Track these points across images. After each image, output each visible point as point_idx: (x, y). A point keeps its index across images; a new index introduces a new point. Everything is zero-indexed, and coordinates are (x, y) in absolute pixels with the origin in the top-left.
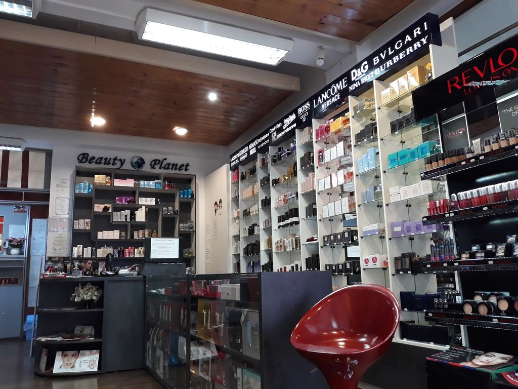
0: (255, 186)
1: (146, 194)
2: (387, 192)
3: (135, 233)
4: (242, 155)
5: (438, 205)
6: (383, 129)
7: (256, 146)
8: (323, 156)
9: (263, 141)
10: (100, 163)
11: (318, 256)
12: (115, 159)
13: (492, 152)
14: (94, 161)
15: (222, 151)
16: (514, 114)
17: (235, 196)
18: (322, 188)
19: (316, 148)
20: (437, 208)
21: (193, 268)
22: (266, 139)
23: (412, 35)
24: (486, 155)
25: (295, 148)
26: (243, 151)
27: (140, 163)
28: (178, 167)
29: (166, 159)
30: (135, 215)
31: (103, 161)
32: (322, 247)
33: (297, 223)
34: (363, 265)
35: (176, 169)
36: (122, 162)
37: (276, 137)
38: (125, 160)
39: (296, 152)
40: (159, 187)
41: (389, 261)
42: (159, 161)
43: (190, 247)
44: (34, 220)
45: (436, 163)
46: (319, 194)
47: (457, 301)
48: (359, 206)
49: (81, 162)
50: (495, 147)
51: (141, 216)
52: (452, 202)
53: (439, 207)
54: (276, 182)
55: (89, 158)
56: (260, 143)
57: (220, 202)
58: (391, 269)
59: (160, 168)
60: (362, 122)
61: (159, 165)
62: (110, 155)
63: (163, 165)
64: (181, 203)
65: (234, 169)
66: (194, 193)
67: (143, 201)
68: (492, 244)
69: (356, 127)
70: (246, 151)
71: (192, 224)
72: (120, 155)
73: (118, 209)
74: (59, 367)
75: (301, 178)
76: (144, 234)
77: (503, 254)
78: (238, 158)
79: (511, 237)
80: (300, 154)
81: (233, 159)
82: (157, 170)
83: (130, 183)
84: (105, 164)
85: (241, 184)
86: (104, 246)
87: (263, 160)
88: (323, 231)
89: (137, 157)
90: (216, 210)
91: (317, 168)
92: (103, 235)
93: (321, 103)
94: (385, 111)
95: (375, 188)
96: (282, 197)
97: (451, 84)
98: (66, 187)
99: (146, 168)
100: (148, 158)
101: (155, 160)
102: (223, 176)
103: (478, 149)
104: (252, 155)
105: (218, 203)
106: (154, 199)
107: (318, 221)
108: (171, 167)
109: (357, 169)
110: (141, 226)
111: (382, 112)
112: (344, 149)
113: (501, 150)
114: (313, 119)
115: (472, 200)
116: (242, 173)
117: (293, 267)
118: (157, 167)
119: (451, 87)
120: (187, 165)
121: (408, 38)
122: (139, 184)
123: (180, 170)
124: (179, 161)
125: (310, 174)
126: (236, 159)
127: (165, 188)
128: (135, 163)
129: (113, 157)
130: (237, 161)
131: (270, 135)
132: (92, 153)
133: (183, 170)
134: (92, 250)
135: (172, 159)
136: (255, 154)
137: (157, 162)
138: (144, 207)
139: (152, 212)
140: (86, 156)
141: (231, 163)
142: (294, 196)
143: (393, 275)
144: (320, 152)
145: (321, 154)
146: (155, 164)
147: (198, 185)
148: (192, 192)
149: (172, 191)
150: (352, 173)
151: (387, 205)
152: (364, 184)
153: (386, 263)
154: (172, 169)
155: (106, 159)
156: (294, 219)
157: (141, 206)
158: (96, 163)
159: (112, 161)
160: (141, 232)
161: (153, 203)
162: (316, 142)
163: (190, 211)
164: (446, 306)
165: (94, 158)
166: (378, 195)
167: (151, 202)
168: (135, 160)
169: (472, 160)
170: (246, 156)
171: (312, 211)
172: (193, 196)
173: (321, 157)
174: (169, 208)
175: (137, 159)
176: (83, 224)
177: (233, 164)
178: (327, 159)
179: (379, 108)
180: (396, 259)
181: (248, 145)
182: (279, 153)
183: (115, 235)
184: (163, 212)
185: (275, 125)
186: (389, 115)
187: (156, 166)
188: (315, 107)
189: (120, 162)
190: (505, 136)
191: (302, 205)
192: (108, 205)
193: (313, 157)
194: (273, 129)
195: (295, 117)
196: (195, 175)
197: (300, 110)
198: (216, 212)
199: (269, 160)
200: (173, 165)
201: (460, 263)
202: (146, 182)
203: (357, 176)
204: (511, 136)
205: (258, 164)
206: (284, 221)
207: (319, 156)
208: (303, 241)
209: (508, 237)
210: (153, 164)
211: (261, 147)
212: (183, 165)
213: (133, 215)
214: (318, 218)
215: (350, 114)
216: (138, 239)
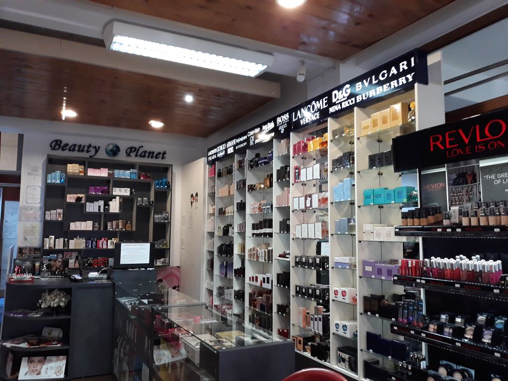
0: (231, 186)
1: (121, 184)
2: (361, 228)
3: (109, 224)
4: (220, 151)
5: (410, 266)
6: (361, 160)
7: (234, 146)
8: (299, 174)
9: (241, 143)
10: (73, 150)
11: (289, 274)
12: (90, 146)
13: (470, 228)
14: (68, 148)
15: (200, 142)
16: (496, 182)
17: (211, 192)
18: (296, 207)
19: (293, 163)
20: (408, 268)
21: (167, 259)
22: (244, 141)
23: (398, 68)
24: (464, 229)
25: (271, 158)
26: (221, 148)
27: (115, 151)
28: (155, 155)
29: (142, 147)
30: (109, 205)
31: (77, 148)
32: (293, 267)
33: (271, 235)
34: (332, 296)
35: (152, 157)
36: (97, 150)
37: (254, 142)
38: (99, 147)
39: (272, 162)
40: (135, 177)
41: (357, 297)
42: (135, 148)
43: (164, 237)
44: (6, 202)
45: (411, 220)
46: (293, 211)
47: (422, 367)
48: (332, 235)
49: (53, 149)
50: (474, 222)
51: (115, 207)
52: (425, 266)
53: (411, 268)
54: (252, 188)
55: (62, 145)
56: (238, 144)
57: (197, 195)
58: (360, 308)
59: (136, 156)
60: (340, 146)
61: (135, 153)
62: (85, 142)
63: (139, 153)
64: (156, 193)
65: (212, 163)
66: (170, 183)
67: (117, 191)
68: (462, 318)
69: (334, 152)
70: (224, 148)
71: (167, 215)
72: (95, 142)
73: (91, 199)
74: (25, 373)
75: (276, 189)
76: (117, 226)
77: (471, 337)
78: (216, 154)
79: (482, 315)
80: (276, 165)
81: (210, 153)
82: (133, 159)
83: (103, 173)
84: (78, 151)
85: (218, 180)
86: (76, 237)
87: (241, 163)
88: (295, 251)
89: (112, 144)
90: (192, 203)
91: (293, 184)
92: (75, 226)
93: (300, 118)
94: (364, 141)
95: (349, 221)
96: (257, 205)
97: (434, 141)
98: (38, 175)
99: (122, 157)
100: (124, 146)
101: (131, 148)
102: (200, 168)
103: (455, 218)
104: (229, 154)
105: (194, 195)
106: (129, 189)
107: (291, 239)
108: (147, 154)
109: (332, 196)
110: (115, 217)
111: (361, 142)
112: (320, 171)
113: (479, 227)
114: (291, 133)
115: (445, 271)
116: (220, 170)
117: (264, 279)
118: (133, 154)
119: (434, 145)
120: (165, 153)
121: (394, 71)
122: (113, 174)
123: (156, 157)
124: (156, 148)
125: (286, 188)
126: (214, 154)
127: (140, 178)
128: (111, 150)
129: (87, 144)
130: (214, 157)
131: (248, 138)
132: (65, 140)
133: (160, 159)
134: (64, 241)
135: (148, 147)
136: (232, 155)
137: (133, 150)
138: (118, 198)
139: (126, 202)
140: (59, 142)
141: (208, 157)
142: (269, 207)
143: (361, 314)
144: (296, 168)
145: (297, 171)
146: (131, 152)
147: (175, 174)
148: (169, 182)
149: (148, 180)
150: (327, 199)
151: (360, 242)
152: (338, 212)
153: (355, 300)
154: (148, 157)
155: (80, 146)
156: (268, 230)
157: (115, 197)
158: (70, 150)
159: (86, 149)
160: (114, 223)
161: (128, 194)
162: (293, 157)
163: (166, 201)
164: (410, 373)
165: (67, 145)
166: (352, 228)
167: (126, 192)
168: (110, 147)
169: (449, 230)
170: (223, 153)
171: (285, 227)
172: (169, 186)
173: (297, 174)
174: (144, 199)
175: (112, 146)
176: (55, 215)
177: (210, 158)
178: (303, 178)
179: (358, 139)
180: (366, 299)
181: (226, 142)
182: (256, 159)
183: (87, 226)
184: (137, 203)
185: (253, 129)
186: (369, 146)
187: (131, 154)
188: (294, 120)
189: (94, 149)
190: (484, 212)
191: (277, 218)
192: (81, 195)
193: (289, 172)
194: (252, 133)
195: (273, 126)
196: (172, 165)
197: (279, 120)
198: (192, 204)
199: (246, 164)
200: (150, 153)
201: (427, 335)
202: (121, 172)
203: (332, 203)
204: (491, 215)
205: (235, 165)
206: (257, 229)
207: (295, 173)
208: (275, 256)
209: (478, 315)
210: (128, 151)
211: (239, 149)
212: (159, 153)
213: (106, 204)
214: (291, 236)
215: (328, 136)
216: (111, 230)
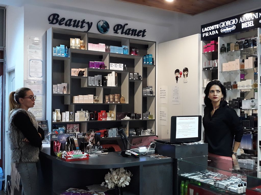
0: (245, 61)
4: (226, 26)
7: (256, 20)
10: (69, 25)
12: (83, 22)
14: (64, 22)
17: (207, 67)
26: (228, 23)
28: (137, 33)
29: (127, 24)
30: (106, 80)
31: (72, 23)
35: (135, 35)
40: (126, 53)
49: (51, 22)
55: (59, 19)
57: (186, 70)
59: (122, 33)
61: (121, 30)
62: (79, 17)
65: (209, 39)
67: (113, 66)
70: (234, 23)
71: (152, 89)
81: (206, 29)
82: (120, 35)
83: (102, 48)
84: (74, 26)
85: (221, 56)
89: (103, 21)
90: (177, 78)
92: (79, 99)
100: (112, 23)
101: (118, 25)
104: (245, 28)
105: (182, 71)
116: (223, 45)
120: (144, 31)
122: (109, 49)
127: (130, 54)
129: (81, 20)
132: (63, 14)
133: (141, 36)
137: (120, 27)
138: (114, 73)
140: (56, 17)
141: (202, 33)
148: (153, 59)
154: (132, 35)
159: (80, 24)
168: (101, 24)
172: (153, 63)
174: (135, 73)
175: (103, 23)
176: (61, 89)
177: (206, 35)
181: (238, 17)
187: (118, 31)
196: (155, 42)
200: (133, 31)
210: (116, 29)
212: (140, 31)
216: (109, 103)
